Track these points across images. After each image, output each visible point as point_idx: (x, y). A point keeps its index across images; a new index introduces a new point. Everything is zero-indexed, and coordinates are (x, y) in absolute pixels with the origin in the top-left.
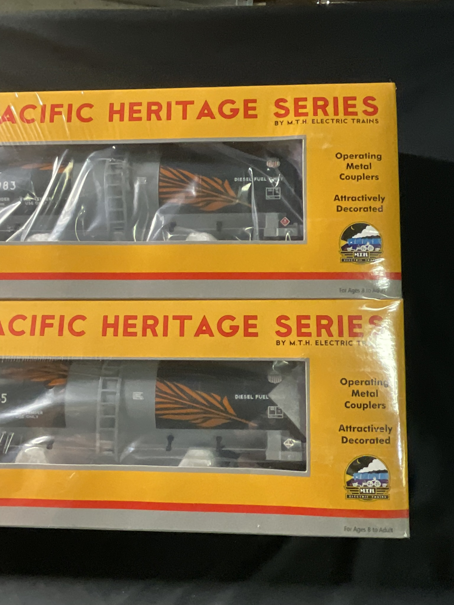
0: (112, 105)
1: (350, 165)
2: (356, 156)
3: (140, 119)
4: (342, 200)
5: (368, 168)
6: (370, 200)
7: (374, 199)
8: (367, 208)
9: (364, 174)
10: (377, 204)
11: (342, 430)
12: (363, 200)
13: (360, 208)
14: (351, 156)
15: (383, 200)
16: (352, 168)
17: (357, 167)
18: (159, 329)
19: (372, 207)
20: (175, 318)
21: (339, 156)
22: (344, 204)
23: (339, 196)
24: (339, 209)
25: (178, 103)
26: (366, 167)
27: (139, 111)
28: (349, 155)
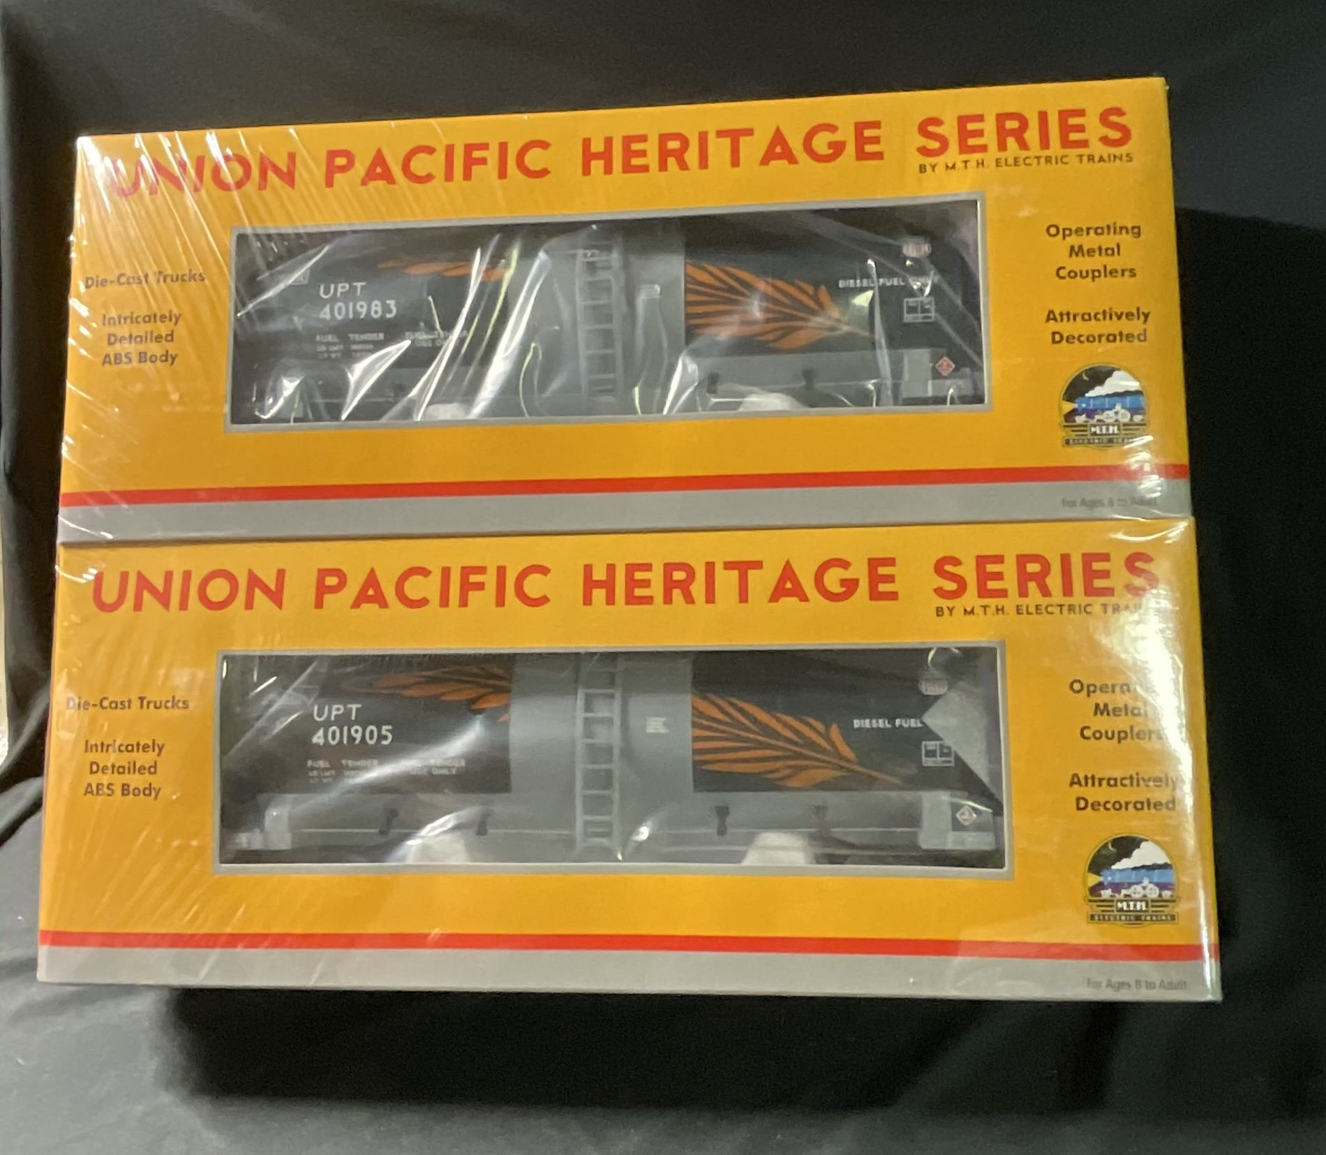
0: (587, 143)
1: (1076, 249)
2: (1088, 229)
3: (645, 169)
4: (1062, 320)
5: (1113, 254)
6: (1119, 318)
7: (1129, 315)
8: (1115, 336)
9: (1105, 267)
10: (1136, 326)
11: (1075, 783)
12: (1104, 318)
13: (1100, 336)
14: (1079, 231)
15: (1146, 316)
16: (1080, 254)
17: (1090, 252)
18: (698, 588)
19: (1125, 333)
20: (729, 566)
21: (1053, 231)
22: (1066, 328)
23: (1055, 312)
24: (1057, 338)
25: (721, 134)
26: (1110, 252)
27: (643, 153)
28: (1074, 228)
